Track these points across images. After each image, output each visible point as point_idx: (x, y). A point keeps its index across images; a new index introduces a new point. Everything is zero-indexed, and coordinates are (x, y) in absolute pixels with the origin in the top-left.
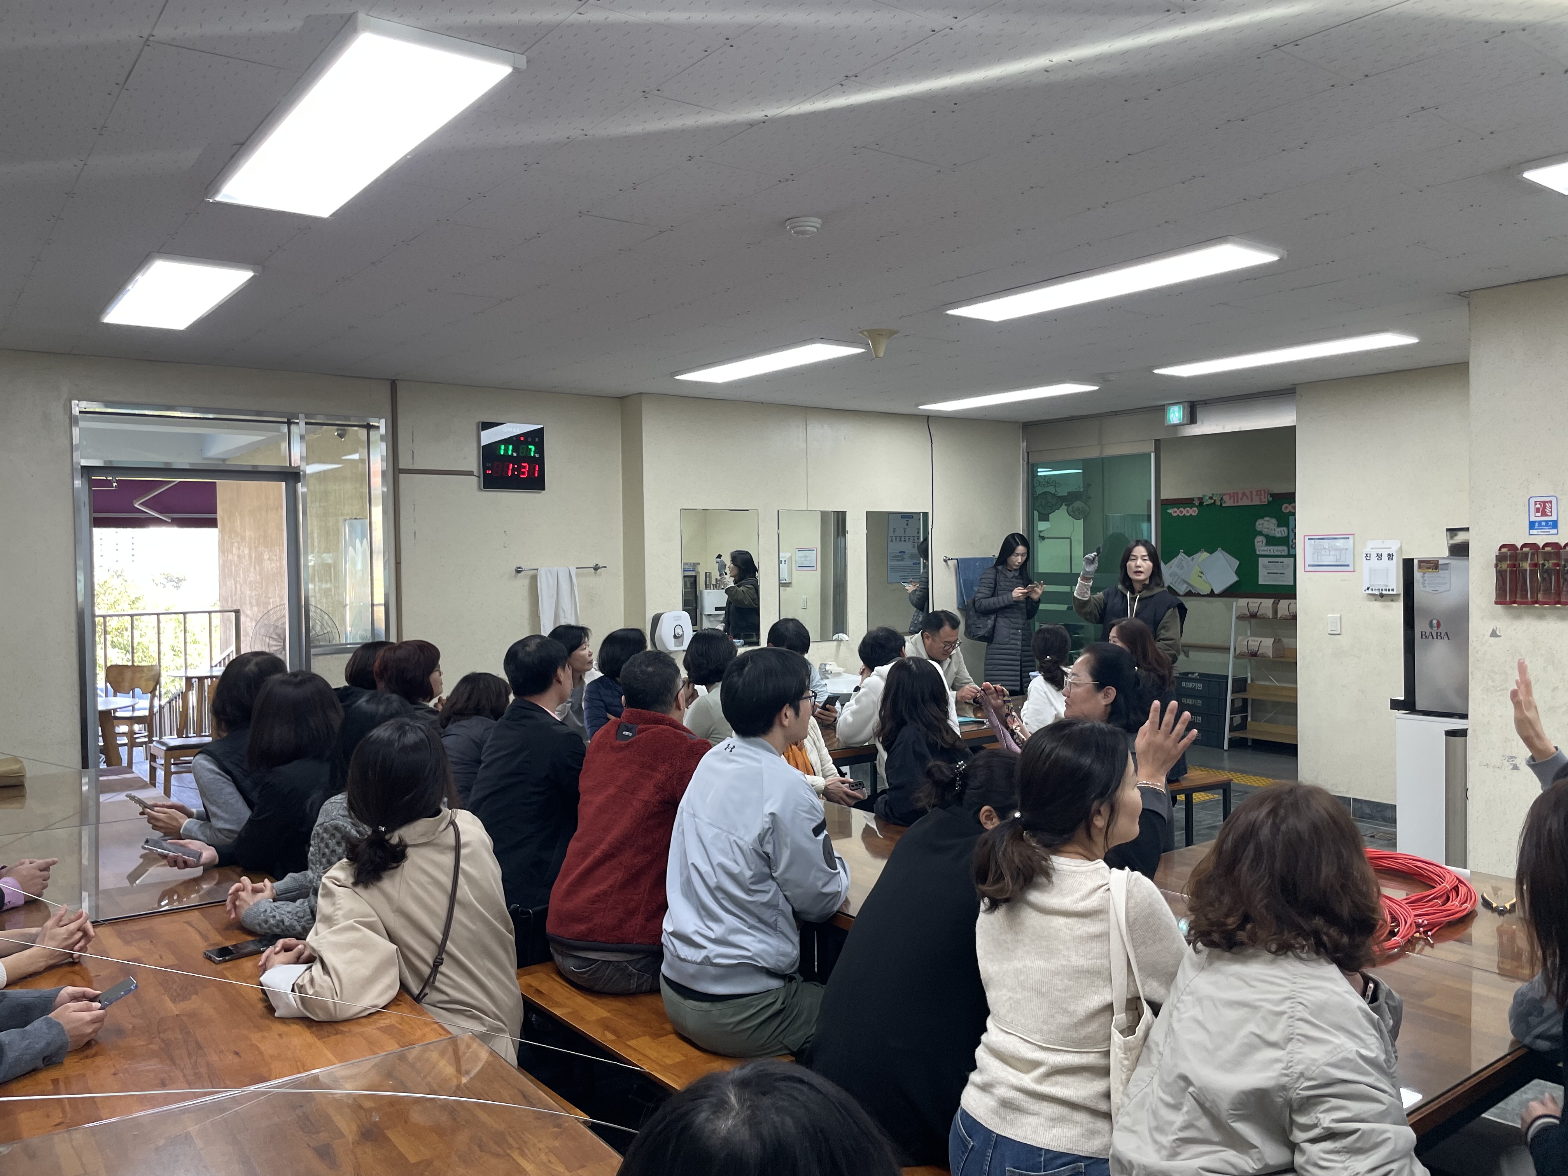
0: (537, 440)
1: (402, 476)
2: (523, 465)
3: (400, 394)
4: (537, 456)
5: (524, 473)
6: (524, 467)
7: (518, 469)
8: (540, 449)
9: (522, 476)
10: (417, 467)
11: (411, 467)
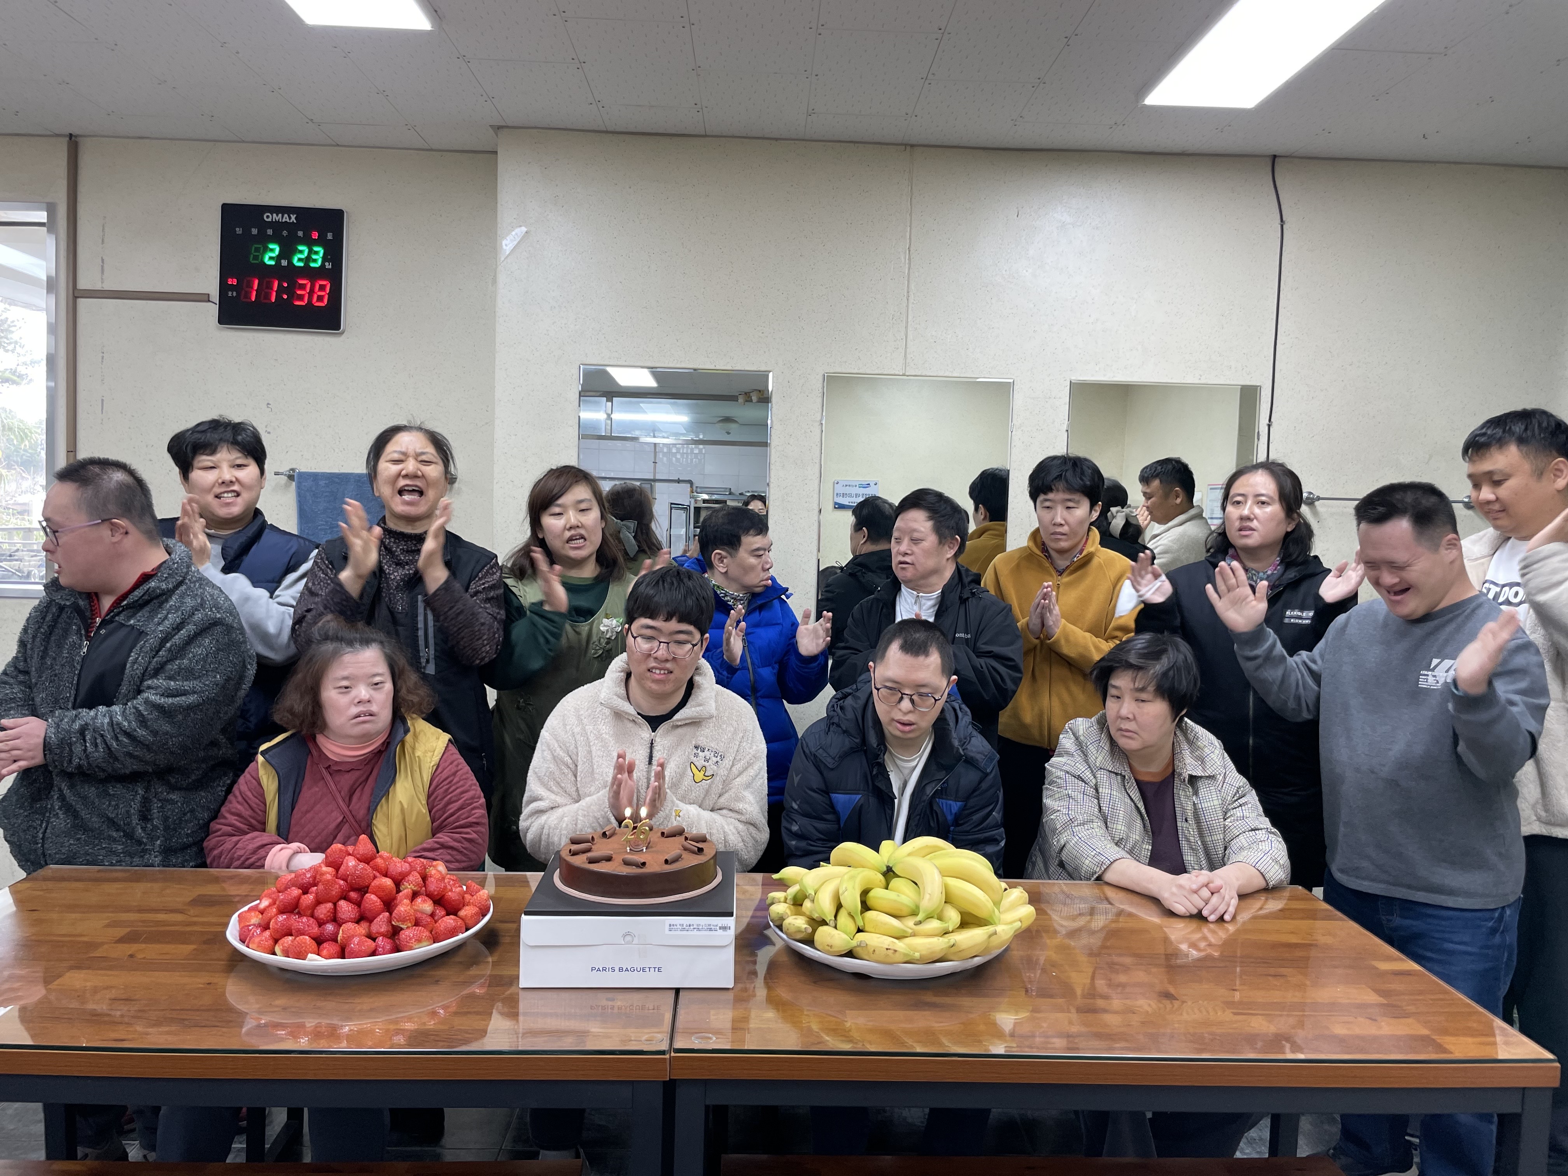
0: (330, 236)
1: (82, 303)
2: (301, 282)
3: (86, 160)
4: (328, 266)
5: (301, 298)
6: (303, 287)
7: (290, 291)
8: (334, 253)
9: (298, 303)
10: (107, 287)
11: (98, 286)
